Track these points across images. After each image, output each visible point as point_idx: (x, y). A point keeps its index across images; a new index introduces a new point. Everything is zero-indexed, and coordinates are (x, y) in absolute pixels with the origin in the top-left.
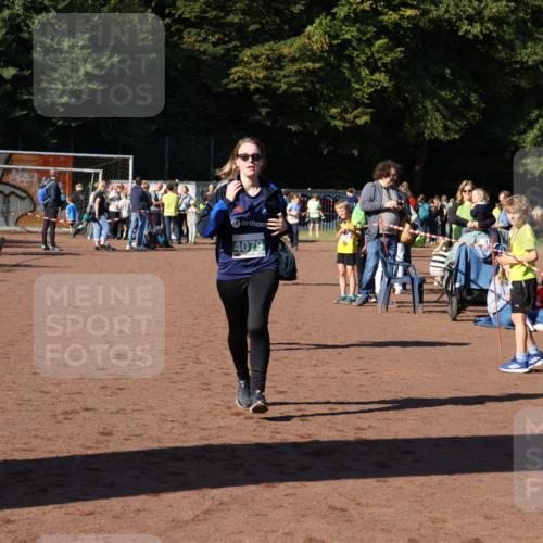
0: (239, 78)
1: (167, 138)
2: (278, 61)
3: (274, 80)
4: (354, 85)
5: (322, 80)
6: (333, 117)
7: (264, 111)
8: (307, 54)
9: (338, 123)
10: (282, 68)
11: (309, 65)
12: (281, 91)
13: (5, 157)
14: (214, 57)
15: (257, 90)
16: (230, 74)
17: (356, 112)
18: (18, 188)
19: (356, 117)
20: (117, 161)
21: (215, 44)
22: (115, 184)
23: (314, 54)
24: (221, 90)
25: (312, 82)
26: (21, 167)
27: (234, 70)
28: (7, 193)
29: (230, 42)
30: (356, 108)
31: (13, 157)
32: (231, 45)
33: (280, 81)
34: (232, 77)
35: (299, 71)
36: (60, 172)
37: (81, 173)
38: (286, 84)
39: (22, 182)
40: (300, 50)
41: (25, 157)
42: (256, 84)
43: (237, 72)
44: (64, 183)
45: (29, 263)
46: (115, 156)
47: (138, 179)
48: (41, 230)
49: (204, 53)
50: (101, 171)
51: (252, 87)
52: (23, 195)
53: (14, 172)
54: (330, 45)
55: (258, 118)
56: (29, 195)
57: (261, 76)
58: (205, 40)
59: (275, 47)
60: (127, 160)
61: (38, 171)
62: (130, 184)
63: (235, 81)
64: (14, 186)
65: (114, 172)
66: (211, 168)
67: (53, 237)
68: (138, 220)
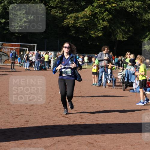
0: (66, 23)
1: (46, 40)
2: (77, 18)
3: (76, 23)
4: (98, 25)
5: (90, 24)
6: (92, 34)
7: (73, 32)
8: (85, 16)
9: (93, 36)
10: (78, 20)
11: (86, 19)
12: (78, 27)
13: (1, 44)
14: (60, 17)
15: (71, 26)
16: (64, 22)
17: (98, 33)
18: (4, 53)
19: (98, 34)
20: (32, 45)
21: (60, 13)
22: (31, 52)
23: (87, 16)
24: (61, 26)
25: (87, 24)
26: (5, 47)
27: (65, 20)
28: (1, 54)
29: (64, 13)
30: (98, 31)
31: (3, 44)
32: (64, 14)
33: (77, 24)
34: (64, 23)
35: (83, 21)
36: (16, 49)
37: (22, 49)
38: (79, 24)
39: (6, 51)
40: (83, 15)
41: (7, 44)
42: (71, 25)
43: (66, 21)
44: (17, 52)
45: (7, 74)
46: (32, 44)
48: (10, 65)
49: (57, 16)
51: (70, 25)
52: (6, 55)
53: (3, 48)
54: (92, 14)
55: (71, 34)
56: (8, 55)
57: (72, 22)
58: (57, 12)
59: (76, 14)
60: (35, 45)
61: (10, 48)
62: (35, 52)
63: (65, 24)
64: (3, 52)
65: (31, 49)
66: (58, 48)
67: (14, 67)
68: (37, 62)
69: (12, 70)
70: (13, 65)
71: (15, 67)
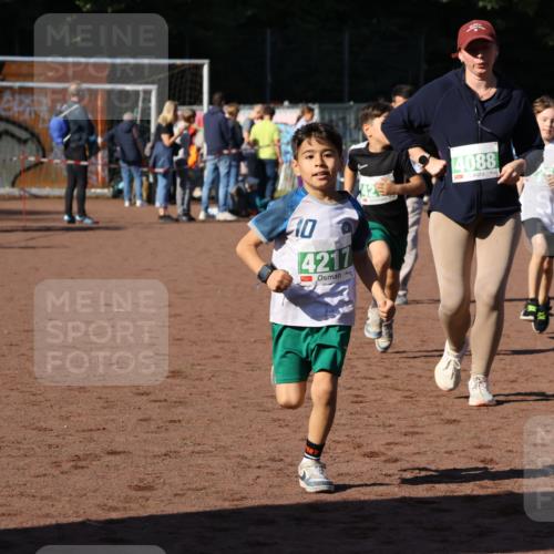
1: (269, 32)
18: (14, 123)
20: (182, 70)
26: (17, 85)
39: (21, 113)
46: (179, 62)
50: (153, 88)
52: (24, 135)
53: (7, 95)
56: (35, 136)
60: (200, 67)
62: (204, 109)
64: (7, 121)
65: (177, 88)
67: (82, 202)
68: (216, 169)
69: (72, 220)
70: (75, 192)
71: (88, 206)
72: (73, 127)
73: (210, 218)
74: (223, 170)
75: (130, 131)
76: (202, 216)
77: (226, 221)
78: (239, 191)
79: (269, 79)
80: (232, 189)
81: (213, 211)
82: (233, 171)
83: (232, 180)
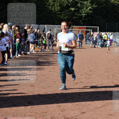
1: (107, 23)
14: (118, 4)
21: (118, 1)
22: (95, 33)
31: (73, 27)
36: (82, 31)
37: (87, 31)
39: (75, 33)
41: (75, 27)
44: (84, 33)
46: (95, 27)
47: (100, 32)
50: (91, 30)
53: (73, 30)
56: (76, 36)
60: (97, 28)
61: (78, 30)
65: (94, 30)
66: (117, 29)
67: (81, 45)
68: (99, 41)
69: (80, 47)
72: (81, 35)
73: (98, 47)
74: (100, 41)
75: (88, 36)
76: (97, 47)
77: (100, 48)
78: (102, 44)
79: (107, 29)
80: (101, 44)
81: (98, 46)
82: (101, 41)
83: (101, 43)
